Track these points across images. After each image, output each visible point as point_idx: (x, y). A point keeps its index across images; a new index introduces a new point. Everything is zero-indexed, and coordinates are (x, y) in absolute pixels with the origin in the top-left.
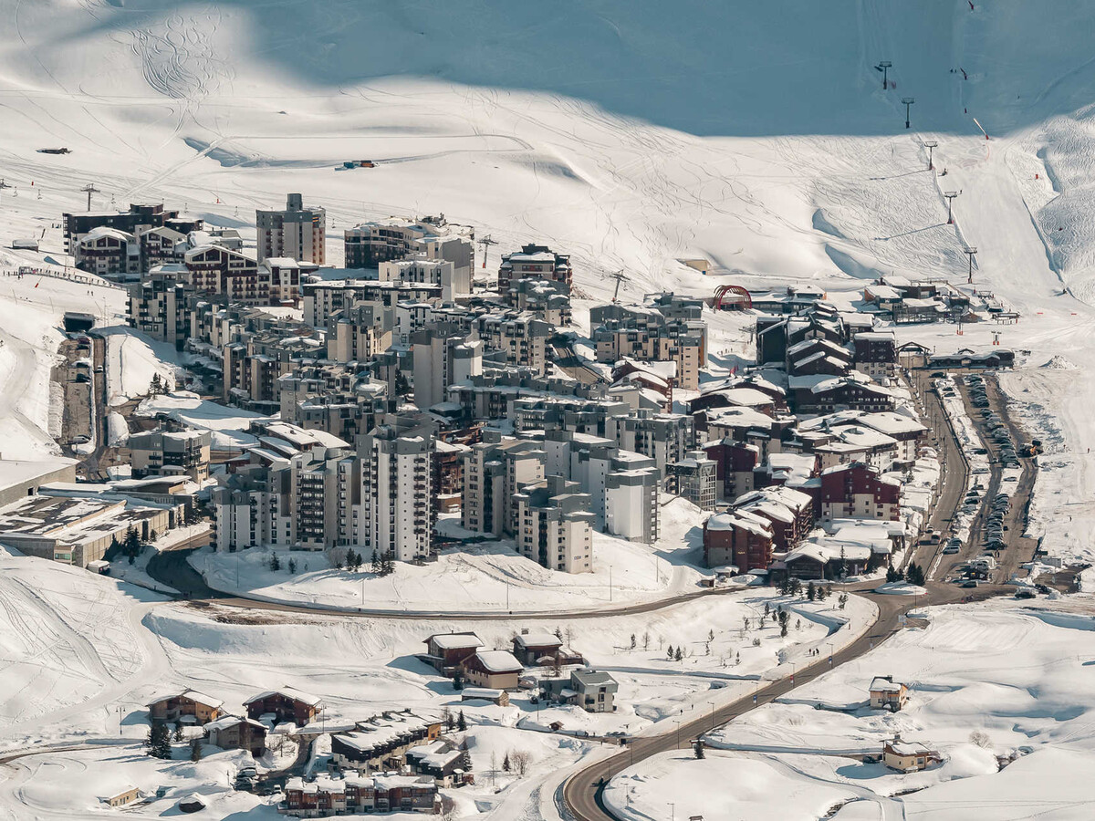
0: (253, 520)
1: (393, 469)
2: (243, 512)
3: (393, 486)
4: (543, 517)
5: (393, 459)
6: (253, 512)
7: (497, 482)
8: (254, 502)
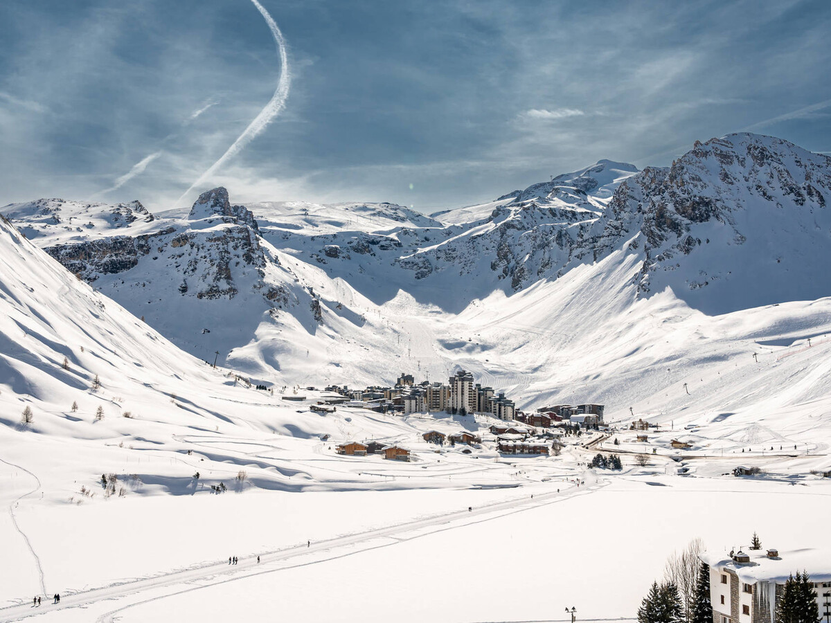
0: (416, 405)
1: (463, 386)
2: (413, 402)
3: (462, 391)
4: (500, 405)
5: (463, 383)
6: (416, 402)
7: (482, 397)
8: (416, 399)
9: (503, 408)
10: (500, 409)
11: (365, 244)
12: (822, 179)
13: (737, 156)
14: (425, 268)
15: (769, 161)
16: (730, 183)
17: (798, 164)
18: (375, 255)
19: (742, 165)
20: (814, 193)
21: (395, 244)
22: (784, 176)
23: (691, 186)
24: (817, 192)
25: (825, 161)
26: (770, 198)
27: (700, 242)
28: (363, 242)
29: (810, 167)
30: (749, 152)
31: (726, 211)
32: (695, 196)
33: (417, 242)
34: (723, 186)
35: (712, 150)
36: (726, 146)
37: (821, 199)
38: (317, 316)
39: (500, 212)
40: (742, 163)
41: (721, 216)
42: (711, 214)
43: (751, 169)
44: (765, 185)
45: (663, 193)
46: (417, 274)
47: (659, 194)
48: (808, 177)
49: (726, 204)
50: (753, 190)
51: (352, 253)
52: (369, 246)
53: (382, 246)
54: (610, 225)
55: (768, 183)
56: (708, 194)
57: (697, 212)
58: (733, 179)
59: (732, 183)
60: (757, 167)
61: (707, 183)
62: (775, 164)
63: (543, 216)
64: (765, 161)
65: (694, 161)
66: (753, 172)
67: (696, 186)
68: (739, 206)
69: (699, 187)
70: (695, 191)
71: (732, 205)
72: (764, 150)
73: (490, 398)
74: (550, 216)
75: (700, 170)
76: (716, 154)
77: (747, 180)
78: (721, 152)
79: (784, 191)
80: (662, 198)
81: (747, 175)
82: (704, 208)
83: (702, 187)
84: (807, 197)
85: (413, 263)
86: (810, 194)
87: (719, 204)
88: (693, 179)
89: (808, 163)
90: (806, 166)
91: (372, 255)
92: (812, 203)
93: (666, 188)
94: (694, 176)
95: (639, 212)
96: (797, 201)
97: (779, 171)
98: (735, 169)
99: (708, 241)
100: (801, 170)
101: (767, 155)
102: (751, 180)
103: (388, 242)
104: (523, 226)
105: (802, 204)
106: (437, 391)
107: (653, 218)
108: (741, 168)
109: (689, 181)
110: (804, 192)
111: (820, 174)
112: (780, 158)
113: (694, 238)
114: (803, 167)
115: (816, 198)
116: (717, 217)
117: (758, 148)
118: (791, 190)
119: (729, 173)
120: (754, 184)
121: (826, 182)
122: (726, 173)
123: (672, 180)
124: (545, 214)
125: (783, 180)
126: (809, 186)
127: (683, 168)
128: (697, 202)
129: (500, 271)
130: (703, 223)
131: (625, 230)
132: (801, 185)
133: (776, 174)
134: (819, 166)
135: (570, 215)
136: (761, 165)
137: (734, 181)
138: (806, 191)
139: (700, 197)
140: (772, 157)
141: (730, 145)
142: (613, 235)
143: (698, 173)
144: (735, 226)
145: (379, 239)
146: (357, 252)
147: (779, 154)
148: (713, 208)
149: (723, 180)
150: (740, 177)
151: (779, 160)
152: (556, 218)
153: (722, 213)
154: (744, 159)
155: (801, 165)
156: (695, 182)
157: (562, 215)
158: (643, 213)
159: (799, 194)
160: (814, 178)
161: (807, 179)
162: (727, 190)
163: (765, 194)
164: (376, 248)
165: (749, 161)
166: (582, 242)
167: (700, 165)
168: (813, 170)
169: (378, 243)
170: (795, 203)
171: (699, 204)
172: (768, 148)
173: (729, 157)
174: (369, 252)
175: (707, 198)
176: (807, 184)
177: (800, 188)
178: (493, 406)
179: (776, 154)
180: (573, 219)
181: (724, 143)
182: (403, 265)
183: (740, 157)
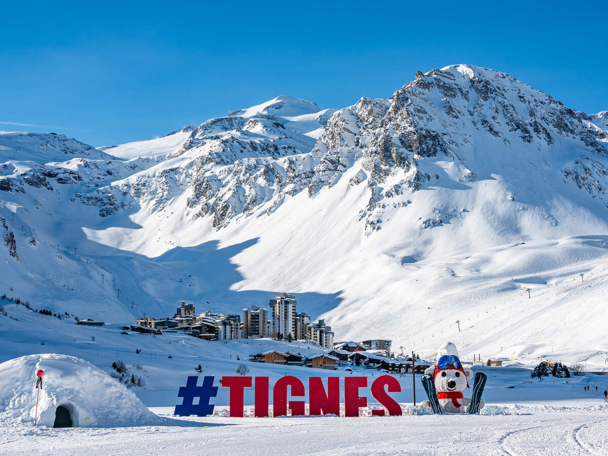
0: (231, 331)
1: (286, 310)
3: (286, 315)
4: (321, 332)
5: (286, 307)
6: (231, 328)
8: (232, 324)
9: (324, 335)
10: (321, 336)
11: (42, 177)
12: (546, 116)
13: (460, 89)
14: (111, 205)
15: (494, 95)
16: (455, 117)
17: (522, 100)
18: (52, 189)
19: (466, 99)
20: (541, 130)
21: (75, 178)
22: (510, 111)
23: (416, 118)
24: (544, 129)
25: (547, 98)
26: (496, 134)
27: (429, 177)
28: (39, 174)
29: (534, 103)
30: (472, 85)
31: (453, 146)
32: (421, 129)
33: (99, 176)
34: (449, 119)
35: (435, 82)
36: (448, 78)
37: (548, 136)
38: (13, 251)
39: (193, 145)
40: (465, 96)
41: (449, 151)
42: (438, 149)
43: (475, 103)
44: (491, 121)
45: (386, 125)
46: (101, 211)
47: (382, 126)
48: (532, 114)
49: (453, 139)
50: (479, 125)
51: (26, 186)
52: (45, 179)
53: (60, 179)
54: (326, 159)
55: (494, 118)
56: (435, 126)
57: (424, 146)
58: (458, 113)
59: (457, 117)
60: (482, 101)
61: (433, 116)
62: (500, 99)
63: (243, 149)
64: (489, 95)
65: (417, 92)
66: (477, 106)
67: (422, 118)
68: (466, 141)
69: (425, 119)
70: (421, 124)
71: (459, 140)
72: (488, 84)
73: (308, 324)
74: (251, 150)
75: (425, 102)
76: (439, 86)
77: (472, 115)
78: (444, 83)
79: (510, 128)
80: (386, 130)
81: (471, 109)
82: (431, 142)
83: (428, 119)
84: (534, 134)
85: (96, 198)
86: (537, 130)
87: (446, 138)
88: (419, 111)
89: (531, 99)
90: (529, 102)
91: (48, 189)
92: (539, 140)
93: (390, 120)
94: (418, 108)
95: (357, 145)
96: (524, 138)
97: (504, 106)
98: (459, 103)
99: (438, 177)
100: (524, 106)
101: (491, 89)
102: (476, 114)
103: (67, 175)
104: (222, 160)
105: (529, 141)
106: (256, 315)
107: (376, 152)
108: (465, 102)
109: (414, 113)
110: (531, 129)
111: (543, 111)
112: (503, 92)
113: (423, 173)
114: (527, 103)
115: (543, 136)
116: (445, 152)
117: (482, 81)
118: (518, 126)
119: (453, 106)
120: (480, 118)
121: (550, 119)
122: (450, 106)
123: (396, 112)
124: (245, 148)
125: (509, 115)
126: (535, 123)
127: (407, 99)
128: (423, 135)
129: (198, 208)
130: (431, 157)
131: (342, 165)
132: (527, 122)
133: (500, 109)
134: (542, 103)
135: (272, 149)
136: (486, 99)
137: (459, 115)
138: (532, 128)
139: (427, 131)
140: (496, 91)
141: (452, 77)
142: (330, 170)
143: (422, 105)
144: (464, 161)
145: (57, 171)
146: (32, 185)
147: (502, 88)
148: (441, 143)
149: (448, 113)
150: (464, 111)
151: (503, 95)
152: (257, 152)
153: (450, 148)
154: (468, 92)
155: (525, 101)
156: (421, 114)
157: (263, 149)
158: (362, 147)
159: (527, 131)
160: (538, 115)
161: (531, 116)
162: (452, 124)
163: (491, 129)
164: (52, 182)
165: (473, 94)
166: (293, 178)
167: (424, 96)
168: (537, 106)
169: (55, 175)
170: (522, 140)
171: (425, 137)
172: (491, 81)
173: (452, 90)
174: (46, 185)
175: (433, 132)
176: (534, 121)
177: (526, 125)
178: (313, 333)
179: (499, 88)
180: (276, 154)
181: (446, 75)
182: (85, 201)
183: (464, 90)
